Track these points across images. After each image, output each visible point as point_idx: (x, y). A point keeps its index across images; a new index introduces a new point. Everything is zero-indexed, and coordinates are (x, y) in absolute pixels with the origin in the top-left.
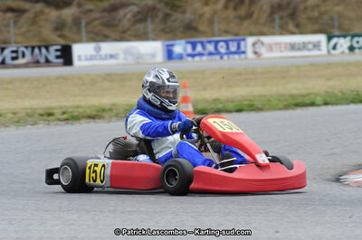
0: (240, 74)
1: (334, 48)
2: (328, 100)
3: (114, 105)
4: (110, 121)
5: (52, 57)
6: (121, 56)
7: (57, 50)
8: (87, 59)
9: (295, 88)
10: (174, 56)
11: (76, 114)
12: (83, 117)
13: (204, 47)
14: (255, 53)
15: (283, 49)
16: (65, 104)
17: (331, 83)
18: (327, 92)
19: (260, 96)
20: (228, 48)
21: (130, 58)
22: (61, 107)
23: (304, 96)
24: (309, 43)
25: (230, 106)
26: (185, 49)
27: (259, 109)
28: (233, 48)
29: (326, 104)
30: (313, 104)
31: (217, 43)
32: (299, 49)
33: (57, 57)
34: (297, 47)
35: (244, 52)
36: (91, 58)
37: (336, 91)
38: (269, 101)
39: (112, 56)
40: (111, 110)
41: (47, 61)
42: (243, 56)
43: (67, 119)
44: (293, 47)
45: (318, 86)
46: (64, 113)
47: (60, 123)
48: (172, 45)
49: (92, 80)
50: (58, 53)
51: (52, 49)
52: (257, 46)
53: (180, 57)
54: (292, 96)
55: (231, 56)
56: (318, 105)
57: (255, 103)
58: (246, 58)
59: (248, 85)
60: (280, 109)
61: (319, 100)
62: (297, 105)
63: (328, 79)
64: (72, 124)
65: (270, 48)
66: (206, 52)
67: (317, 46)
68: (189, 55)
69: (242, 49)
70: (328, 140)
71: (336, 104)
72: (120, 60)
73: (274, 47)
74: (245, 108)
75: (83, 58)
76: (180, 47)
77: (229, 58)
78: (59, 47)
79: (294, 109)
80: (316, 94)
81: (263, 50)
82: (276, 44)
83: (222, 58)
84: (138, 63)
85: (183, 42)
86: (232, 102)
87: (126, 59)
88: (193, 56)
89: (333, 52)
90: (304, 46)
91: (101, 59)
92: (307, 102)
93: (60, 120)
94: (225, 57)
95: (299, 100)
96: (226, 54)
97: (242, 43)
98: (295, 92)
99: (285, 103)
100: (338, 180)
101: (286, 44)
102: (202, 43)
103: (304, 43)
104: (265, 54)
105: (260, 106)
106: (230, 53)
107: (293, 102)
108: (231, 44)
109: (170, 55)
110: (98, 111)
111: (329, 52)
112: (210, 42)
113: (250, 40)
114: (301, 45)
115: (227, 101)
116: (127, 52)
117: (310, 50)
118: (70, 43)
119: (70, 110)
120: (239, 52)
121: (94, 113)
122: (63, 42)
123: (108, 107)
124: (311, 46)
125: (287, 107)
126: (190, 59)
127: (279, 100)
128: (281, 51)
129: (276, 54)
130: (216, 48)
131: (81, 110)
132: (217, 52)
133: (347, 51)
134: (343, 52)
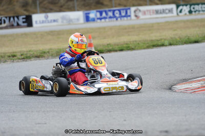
0: (126, 29)
2: (172, 42)
3: (51, 49)
4: (48, 58)
5: (20, 22)
6: (60, 20)
7: (23, 18)
8: (40, 23)
9: (155, 36)
10: (90, 19)
11: (29, 55)
12: (33, 57)
13: (107, 14)
14: (136, 16)
15: (151, 13)
17: (176, 32)
18: (172, 38)
19: (133, 41)
20: (120, 14)
21: (65, 21)
22: (20, 52)
23: (158, 41)
24: (166, 9)
25: (117, 48)
26: (96, 15)
27: (132, 49)
28: (123, 14)
29: (170, 44)
30: (163, 45)
31: (114, 11)
32: (161, 13)
33: (24, 22)
34: (159, 12)
35: (130, 16)
36: (43, 22)
37: (177, 37)
38: (139, 44)
39: (55, 21)
40: (48, 52)
41: (18, 25)
42: (129, 18)
43: (24, 58)
44: (157, 12)
45: (168, 34)
46: (22, 55)
48: (89, 13)
49: (42, 35)
50: (24, 20)
51: (21, 18)
52: (137, 12)
53: (94, 20)
54: (152, 41)
55: (122, 18)
56: (166, 46)
57: (130, 45)
58: (131, 19)
59: (129, 35)
60: (144, 49)
61: (166, 43)
62: (154, 46)
63: (175, 30)
64: (26, 61)
65: (144, 13)
66: (108, 16)
67: (171, 11)
68: (98, 19)
69: (129, 14)
71: (176, 45)
72: (59, 23)
73: (146, 12)
74: (125, 49)
75: (38, 22)
76: (93, 15)
78: (24, 17)
79: (152, 48)
80: (165, 39)
81: (140, 14)
83: (117, 19)
84: (69, 24)
85: (95, 11)
86: (118, 45)
87: (62, 22)
88: (101, 19)
90: (163, 11)
91: (49, 22)
92: (160, 44)
93: (19, 59)
94: (119, 19)
95: (155, 43)
96: (119, 17)
97: (128, 11)
98: (154, 38)
99: (148, 45)
100: (170, 89)
101: (153, 10)
102: (106, 12)
104: (142, 16)
105: (133, 47)
106: (121, 17)
107: (152, 44)
108: (122, 11)
109: (87, 19)
110: (42, 53)
111: (177, 14)
112: (110, 11)
113: (133, 9)
115: (115, 45)
116: (63, 18)
117: (167, 13)
118: (30, 14)
119: (25, 53)
120: (127, 16)
121: (39, 54)
122: (27, 14)
123: (47, 50)
124: (167, 11)
125: (148, 47)
126: (99, 21)
127: (144, 43)
128: (150, 15)
129: (148, 16)
130: (113, 14)
131: (32, 53)
132: (114, 16)
133: (188, 13)
134: (186, 14)
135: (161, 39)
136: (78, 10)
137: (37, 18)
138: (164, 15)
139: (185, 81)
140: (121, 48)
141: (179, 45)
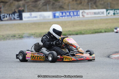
0: (77, 22)
1: (109, 13)
2: (106, 30)
3: (36, 33)
4: (34, 38)
5: (16, 17)
7: (17, 15)
8: (27, 18)
9: (95, 27)
10: (56, 17)
12: (25, 37)
14: (83, 15)
16: (19, 33)
17: (107, 25)
18: (106, 28)
19: (83, 30)
20: (74, 14)
22: (18, 34)
23: (98, 29)
25: (74, 33)
26: (59, 14)
27: (83, 34)
28: (75, 14)
29: (105, 32)
30: (101, 32)
31: (70, 12)
32: (97, 14)
34: (96, 13)
35: (79, 15)
36: (29, 17)
37: (109, 28)
38: (87, 31)
39: (35, 17)
40: (35, 34)
42: (78, 16)
43: (20, 38)
44: (95, 13)
45: (103, 26)
46: (19, 36)
47: (18, 39)
48: (55, 13)
49: (29, 25)
50: (18, 16)
52: (83, 13)
53: (58, 17)
54: (94, 29)
55: (75, 17)
56: (103, 32)
57: (82, 32)
58: (79, 17)
59: (80, 26)
60: (90, 34)
61: (103, 31)
62: (96, 32)
64: (22, 39)
65: (88, 14)
66: (67, 15)
67: (103, 13)
68: (61, 16)
69: (78, 14)
70: (106, 44)
71: (109, 32)
72: (38, 18)
73: (89, 13)
74: (79, 34)
79: (95, 34)
80: (102, 29)
82: (89, 12)
83: (72, 17)
84: (44, 19)
85: (59, 12)
86: (75, 31)
87: (40, 18)
88: (62, 17)
89: (108, 15)
90: (99, 13)
92: (99, 31)
93: (18, 38)
94: (73, 17)
95: (96, 31)
97: (78, 12)
98: (95, 28)
99: (92, 32)
100: (109, 57)
101: (93, 12)
102: (65, 12)
104: (86, 16)
105: (84, 33)
106: (74, 15)
107: (94, 31)
108: (74, 13)
109: (54, 16)
110: (30, 35)
111: (107, 15)
112: (68, 12)
113: (81, 11)
114: (98, 13)
115: (73, 31)
116: (40, 15)
117: (100, 14)
119: (21, 35)
120: (77, 15)
124: (101, 13)
125: (92, 33)
126: (61, 18)
127: (90, 31)
128: (91, 15)
129: (89, 16)
130: (70, 14)
131: (25, 35)
132: (70, 15)
135: (100, 29)
136: (49, 11)
137: (25, 15)
138: (99, 15)
140: (76, 33)
141: (111, 32)
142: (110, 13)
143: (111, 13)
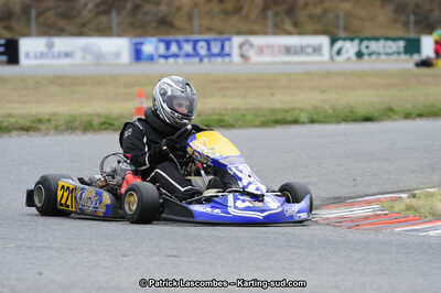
0: (218, 81)
1: (339, 53)
2: (315, 117)
3: (54, 114)
4: (47, 134)
6: (78, 55)
7: (0, 46)
8: (36, 57)
9: (279, 101)
10: (143, 56)
11: (6, 124)
12: (15, 129)
13: (180, 47)
14: (242, 56)
15: (276, 52)
17: (325, 96)
18: (316, 108)
19: (233, 109)
20: (209, 49)
21: (89, 57)
23: (286, 111)
24: (308, 46)
26: (157, 49)
27: (231, 126)
28: (216, 49)
29: (312, 121)
30: (296, 122)
31: (195, 42)
32: (296, 53)
33: (0, 53)
34: (293, 50)
35: (229, 55)
36: (42, 55)
37: (327, 107)
38: (244, 115)
39: (67, 55)
40: (49, 121)
42: (227, 59)
44: (288, 50)
45: (307, 100)
48: (141, 44)
49: (37, 83)
50: (1, 49)
52: (244, 48)
53: (151, 58)
54: (273, 111)
55: (213, 59)
56: (303, 123)
57: (226, 118)
58: (230, 62)
59: (224, 96)
60: (256, 126)
61: (304, 117)
62: (278, 122)
63: (324, 92)
65: (261, 51)
66: (183, 53)
67: (317, 50)
68: (161, 56)
69: (227, 50)
70: (305, 167)
71: (325, 122)
72: (78, 59)
73: (265, 50)
74: (214, 124)
75: (32, 55)
76: (149, 47)
77: (210, 61)
78: (3, 42)
79: (272, 127)
80: (301, 110)
81: (252, 54)
82: (268, 46)
83: (201, 60)
84: (99, 64)
85: (154, 40)
86: (199, 115)
87: (84, 58)
88: (166, 57)
89: (339, 59)
90: (302, 50)
91: (54, 57)
92: (289, 118)
94: (206, 60)
95: (279, 117)
96: (207, 56)
97: (227, 45)
98: (278, 106)
99: (263, 119)
101: (280, 47)
102: (178, 42)
103: (302, 47)
104: (255, 58)
105: (231, 121)
106: (210, 55)
107: (272, 118)
108: (213, 44)
109: (138, 55)
110: (34, 122)
111: (332, 58)
112: (187, 41)
113: (237, 40)
114: (299, 49)
116: (86, 50)
117: (308, 54)
118: (16, 37)
120: (222, 54)
121: (28, 124)
122: (9, 35)
123: (46, 117)
124: (310, 50)
125: (264, 124)
126: (162, 61)
127: (256, 115)
128: (273, 55)
129: (267, 58)
130: (195, 49)
131: (13, 120)
132: (196, 53)
133: (354, 57)
134: (349, 59)
135: (293, 109)
136: (119, 35)
137: (28, 46)
138: (303, 58)
139: (338, 201)
140: (206, 123)
141: (331, 123)
142: (343, 51)
143: (348, 51)
